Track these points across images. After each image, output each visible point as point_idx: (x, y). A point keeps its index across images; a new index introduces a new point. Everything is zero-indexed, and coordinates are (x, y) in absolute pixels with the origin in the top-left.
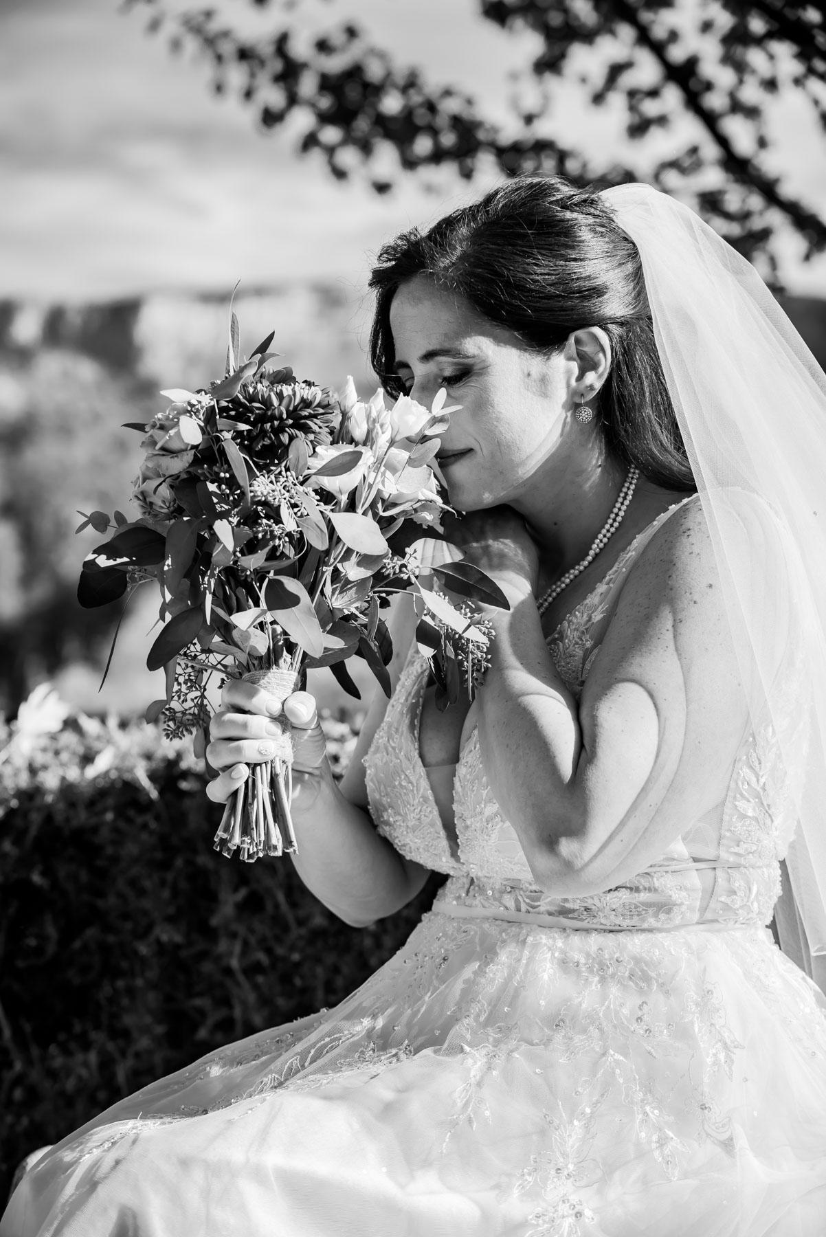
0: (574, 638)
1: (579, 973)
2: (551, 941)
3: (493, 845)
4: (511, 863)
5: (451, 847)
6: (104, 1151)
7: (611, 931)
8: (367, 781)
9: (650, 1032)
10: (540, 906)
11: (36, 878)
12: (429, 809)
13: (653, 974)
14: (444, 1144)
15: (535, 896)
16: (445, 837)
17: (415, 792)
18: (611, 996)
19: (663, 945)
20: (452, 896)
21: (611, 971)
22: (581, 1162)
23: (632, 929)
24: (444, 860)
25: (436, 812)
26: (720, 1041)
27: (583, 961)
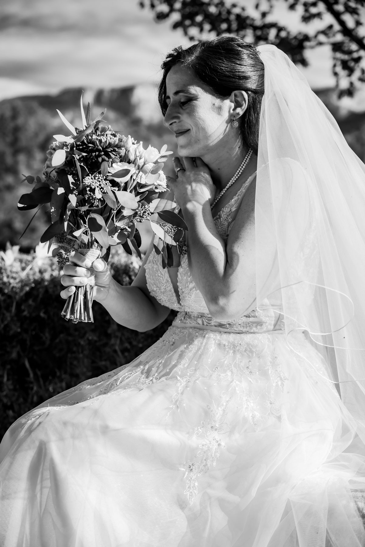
0: (224, 218)
1: (225, 349)
2: (215, 337)
3: (193, 299)
4: (200, 306)
5: (178, 300)
6: (36, 419)
7: (239, 333)
8: (146, 275)
9: (251, 373)
10: (211, 323)
11: (42, 314)
12: (169, 285)
13: (254, 350)
14: (167, 417)
15: (210, 319)
16: (175, 296)
17: (164, 278)
18: (237, 358)
19: (259, 339)
20: (179, 319)
21: (238, 348)
22: (221, 424)
23: (247, 332)
24: (175, 305)
25: (172, 286)
26: (279, 377)
27: (227, 344)
